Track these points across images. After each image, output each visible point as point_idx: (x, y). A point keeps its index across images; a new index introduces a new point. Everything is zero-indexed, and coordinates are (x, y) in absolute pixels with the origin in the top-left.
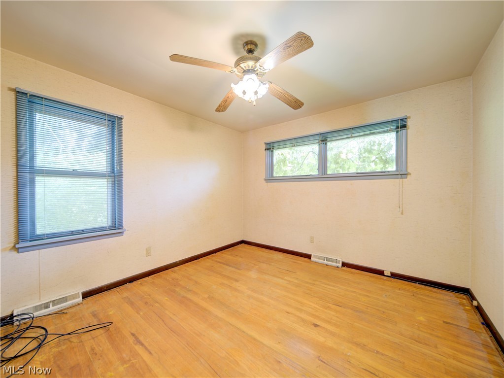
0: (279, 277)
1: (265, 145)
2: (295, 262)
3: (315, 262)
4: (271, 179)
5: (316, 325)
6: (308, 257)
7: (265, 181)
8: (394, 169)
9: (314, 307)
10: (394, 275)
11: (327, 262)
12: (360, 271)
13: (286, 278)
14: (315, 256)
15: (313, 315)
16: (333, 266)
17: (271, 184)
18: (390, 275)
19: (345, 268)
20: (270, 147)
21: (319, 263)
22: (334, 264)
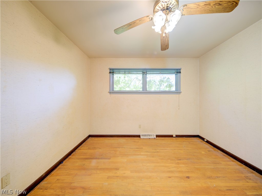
0: (138, 155)
1: (109, 70)
2: (134, 142)
3: (143, 138)
4: (112, 92)
5: (188, 177)
6: (139, 136)
7: (109, 93)
8: (175, 90)
9: (175, 166)
10: (177, 136)
11: (149, 137)
12: (164, 138)
13: (142, 153)
14: (143, 135)
15: (179, 171)
16: (153, 138)
17: (113, 95)
18: (175, 136)
19: (158, 138)
20: (112, 72)
21: (145, 139)
22: (152, 137)
